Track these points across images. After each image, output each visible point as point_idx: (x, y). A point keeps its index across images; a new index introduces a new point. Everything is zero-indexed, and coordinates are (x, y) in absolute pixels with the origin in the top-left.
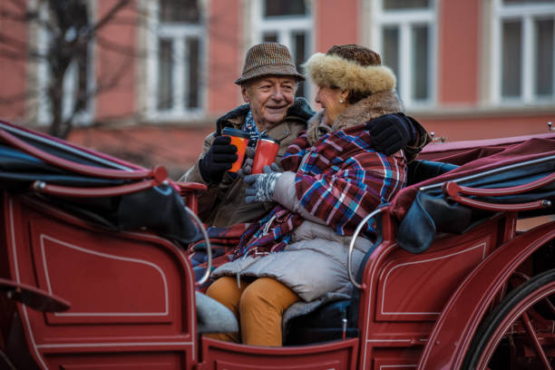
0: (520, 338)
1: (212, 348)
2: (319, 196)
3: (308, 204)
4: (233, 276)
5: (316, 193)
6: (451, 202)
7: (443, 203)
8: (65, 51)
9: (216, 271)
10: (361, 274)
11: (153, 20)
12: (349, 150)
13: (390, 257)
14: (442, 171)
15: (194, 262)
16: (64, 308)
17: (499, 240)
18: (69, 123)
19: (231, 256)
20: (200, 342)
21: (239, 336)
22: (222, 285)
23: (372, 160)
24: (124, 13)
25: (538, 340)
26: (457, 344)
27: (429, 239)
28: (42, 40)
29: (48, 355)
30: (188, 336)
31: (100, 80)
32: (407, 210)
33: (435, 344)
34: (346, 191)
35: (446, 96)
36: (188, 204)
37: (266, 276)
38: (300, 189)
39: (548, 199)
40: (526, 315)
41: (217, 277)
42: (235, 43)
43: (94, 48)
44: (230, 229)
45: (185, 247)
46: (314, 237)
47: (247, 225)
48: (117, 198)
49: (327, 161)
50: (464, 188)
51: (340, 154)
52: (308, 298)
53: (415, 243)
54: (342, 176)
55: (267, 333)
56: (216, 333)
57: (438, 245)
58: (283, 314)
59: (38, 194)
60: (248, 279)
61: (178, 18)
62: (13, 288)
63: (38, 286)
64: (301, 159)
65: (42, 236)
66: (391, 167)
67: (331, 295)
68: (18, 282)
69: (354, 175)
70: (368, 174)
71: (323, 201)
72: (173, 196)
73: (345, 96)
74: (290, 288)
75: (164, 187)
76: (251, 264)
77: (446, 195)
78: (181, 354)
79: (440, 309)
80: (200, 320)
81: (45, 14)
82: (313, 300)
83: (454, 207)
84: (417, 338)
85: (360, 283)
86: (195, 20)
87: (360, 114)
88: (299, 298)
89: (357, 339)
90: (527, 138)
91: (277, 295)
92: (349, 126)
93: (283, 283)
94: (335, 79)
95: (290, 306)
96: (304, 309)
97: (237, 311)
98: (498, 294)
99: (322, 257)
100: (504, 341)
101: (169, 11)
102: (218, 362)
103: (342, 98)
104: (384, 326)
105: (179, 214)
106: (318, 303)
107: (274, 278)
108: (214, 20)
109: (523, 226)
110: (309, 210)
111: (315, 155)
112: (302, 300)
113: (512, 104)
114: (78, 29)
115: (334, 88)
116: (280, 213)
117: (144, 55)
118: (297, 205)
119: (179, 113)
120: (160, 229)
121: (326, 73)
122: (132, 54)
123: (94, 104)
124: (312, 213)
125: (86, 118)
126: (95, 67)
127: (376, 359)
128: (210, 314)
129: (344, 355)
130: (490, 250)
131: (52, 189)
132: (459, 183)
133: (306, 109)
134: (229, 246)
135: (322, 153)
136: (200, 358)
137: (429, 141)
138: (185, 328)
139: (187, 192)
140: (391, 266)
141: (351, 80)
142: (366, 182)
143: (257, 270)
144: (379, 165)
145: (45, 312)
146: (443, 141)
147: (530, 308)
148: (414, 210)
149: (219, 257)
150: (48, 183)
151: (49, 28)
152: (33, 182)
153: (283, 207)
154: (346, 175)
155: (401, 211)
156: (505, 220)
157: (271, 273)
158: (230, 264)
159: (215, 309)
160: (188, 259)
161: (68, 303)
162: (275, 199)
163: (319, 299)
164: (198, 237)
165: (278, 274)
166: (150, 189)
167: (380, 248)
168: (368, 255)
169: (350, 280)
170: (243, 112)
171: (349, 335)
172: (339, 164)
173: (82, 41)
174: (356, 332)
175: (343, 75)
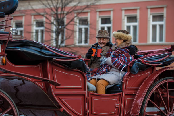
0: (157, 93)
1: (90, 94)
2: (117, 63)
3: (114, 64)
4: (95, 79)
5: (116, 62)
6: (142, 63)
7: (141, 64)
8: (59, 31)
9: (92, 78)
10: (123, 79)
11: (78, 24)
12: (122, 53)
13: (129, 75)
14: (140, 57)
15: (87, 76)
16: (59, 85)
17: (152, 72)
18: (60, 46)
19: (95, 75)
20: (88, 93)
21: (96, 92)
22: (93, 81)
23: (128, 55)
24: (72, 23)
25: (160, 93)
26: (143, 94)
27: (138, 71)
28: (54, 28)
29: (56, 95)
30: (85, 91)
31: (66, 37)
32: (133, 65)
33: (138, 94)
34: (123, 62)
35: (140, 41)
36: (86, 63)
37: (103, 79)
38: (112, 61)
39: (163, 63)
40: (158, 88)
41: (92, 79)
42: (95, 29)
43: (65, 30)
44: (94, 69)
45: (85, 72)
46: (113, 71)
47: (98, 68)
48: (71, 62)
49: (117, 55)
50: (145, 60)
51: (120, 53)
52: (111, 84)
53: (135, 72)
54: (122, 59)
55: (102, 91)
56: (91, 91)
57: (139, 73)
58: (106, 87)
59: (54, 61)
60: (99, 79)
61: (83, 24)
62: (49, 80)
63: (54, 80)
64: (111, 54)
65: (55, 70)
66: (132, 57)
67: (116, 83)
68: (50, 79)
69: (124, 58)
70: (127, 58)
71: (118, 64)
72: (83, 62)
73: (123, 41)
74: (108, 82)
75: (81, 60)
76: (99, 76)
77: (141, 62)
78: (84, 95)
79: (140, 86)
80: (88, 88)
81: (55, 23)
82: (112, 84)
83: (143, 65)
84: (135, 92)
85: (122, 81)
86: (87, 24)
87: (124, 45)
88: (109, 84)
89: (122, 93)
90: (159, 50)
91: (105, 83)
92: (122, 47)
93: (106, 81)
94: (121, 37)
95: (107, 85)
96: (111, 86)
97: (96, 86)
98: (152, 83)
99: (115, 75)
100: (153, 93)
101: (81, 22)
102: (92, 97)
103: (122, 41)
104: (128, 90)
105: (84, 65)
106: (113, 85)
107: (104, 79)
108: (90, 24)
109: (157, 69)
110: (114, 66)
111: (115, 53)
112: (110, 84)
113: (154, 43)
114: (62, 26)
115: (120, 39)
116: (107, 66)
117: (76, 31)
118: (112, 65)
119: (83, 44)
120: (80, 69)
121: (119, 36)
122: (73, 31)
123: (65, 42)
124: (115, 66)
125: (63, 45)
126: (65, 34)
127: (126, 97)
128: (90, 87)
129: (119, 96)
130: (150, 74)
131: (57, 59)
132: (144, 59)
133: (110, 43)
134: (95, 72)
135: (116, 53)
136: (88, 96)
137: (138, 51)
138: (85, 90)
139: (86, 61)
140: (129, 77)
141: (125, 37)
142: (127, 60)
143: (101, 78)
144: (129, 56)
145: (55, 86)
146: (140, 50)
147: (159, 86)
148: (134, 65)
149: (92, 75)
150: (56, 58)
151: (56, 26)
152: (53, 58)
153: (108, 65)
154: (122, 58)
155: (132, 65)
156: (153, 67)
157: (104, 78)
158: (95, 76)
159: (91, 86)
160: (86, 75)
161: (60, 84)
162: (106, 63)
163: (114, 84)
164: (88, 70)
165: (105, 79)
166: (78, 60)
167: (127, 73)
168: (124, 75)
169: (120, 80)
170: (97, 44)
171: (120, 92)
172: (120, 56)
173: (63, 28)
174: (121, 91)
175: (123, 36)
